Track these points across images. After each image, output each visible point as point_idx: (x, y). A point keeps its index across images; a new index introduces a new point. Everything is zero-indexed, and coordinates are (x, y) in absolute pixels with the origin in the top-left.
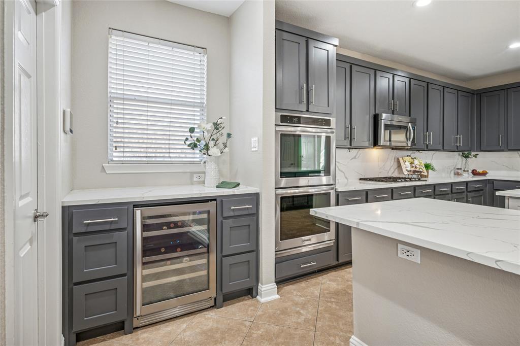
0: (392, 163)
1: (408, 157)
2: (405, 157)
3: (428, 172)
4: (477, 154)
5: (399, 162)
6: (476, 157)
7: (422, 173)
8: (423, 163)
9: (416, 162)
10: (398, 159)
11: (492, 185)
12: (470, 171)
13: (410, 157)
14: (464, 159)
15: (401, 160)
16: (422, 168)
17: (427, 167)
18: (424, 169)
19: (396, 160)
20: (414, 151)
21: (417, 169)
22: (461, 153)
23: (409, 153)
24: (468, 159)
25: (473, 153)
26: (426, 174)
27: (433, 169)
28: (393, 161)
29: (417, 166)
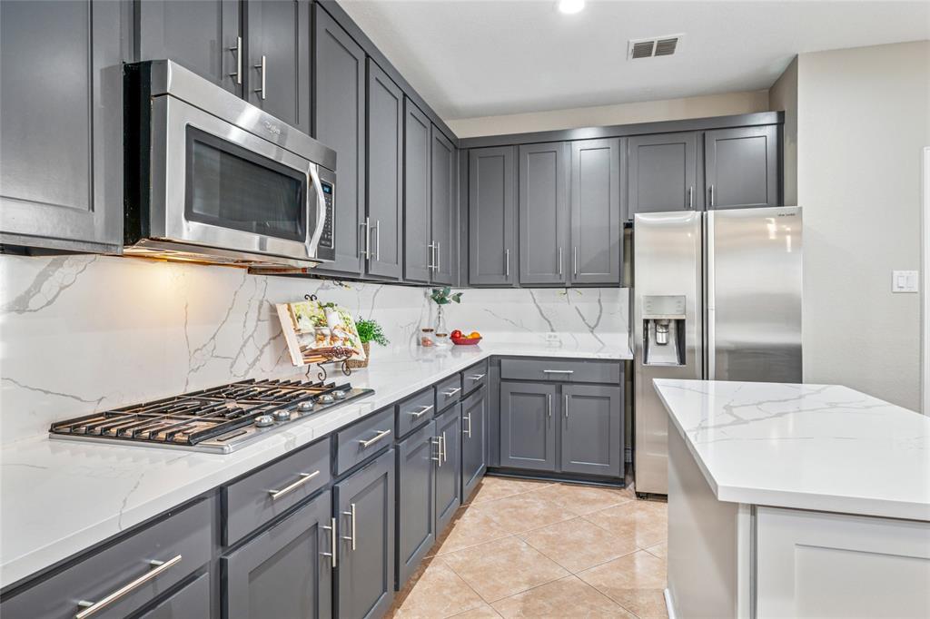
0: (251, 324)
1: (308, 303)
2: (298, 300)
3: (366, 350)
4: (460, 295)
5: (275, 319)
6: (458, 301)
7: (354, 357)
8: (353, 319)
9: (334, 319)
10: (273, 309)
11: (497, 368)
12: (449, 336)
13: (315, 302)
14: (435, 305)
15: (282, 312)
16: (352, 337)
17: (365, 331)
18: (358, 341)
19: (265, 313)
20: (327, 282)
21: (338, 344)
22: (430, 291)
23: (311, 286)
24: (443, 306)
25: (453, 292)
26: (362, 357)
27: (379, 338)
28: (253, 315)
29: (336, 332)
